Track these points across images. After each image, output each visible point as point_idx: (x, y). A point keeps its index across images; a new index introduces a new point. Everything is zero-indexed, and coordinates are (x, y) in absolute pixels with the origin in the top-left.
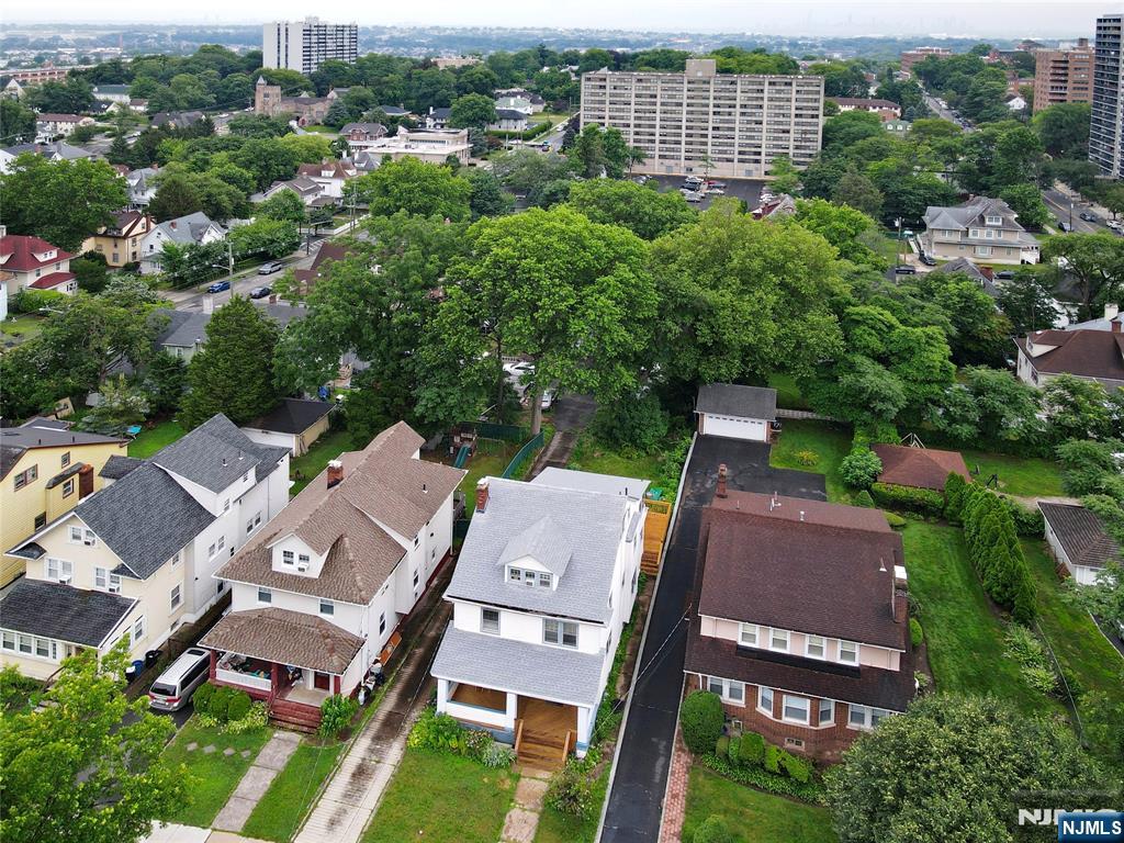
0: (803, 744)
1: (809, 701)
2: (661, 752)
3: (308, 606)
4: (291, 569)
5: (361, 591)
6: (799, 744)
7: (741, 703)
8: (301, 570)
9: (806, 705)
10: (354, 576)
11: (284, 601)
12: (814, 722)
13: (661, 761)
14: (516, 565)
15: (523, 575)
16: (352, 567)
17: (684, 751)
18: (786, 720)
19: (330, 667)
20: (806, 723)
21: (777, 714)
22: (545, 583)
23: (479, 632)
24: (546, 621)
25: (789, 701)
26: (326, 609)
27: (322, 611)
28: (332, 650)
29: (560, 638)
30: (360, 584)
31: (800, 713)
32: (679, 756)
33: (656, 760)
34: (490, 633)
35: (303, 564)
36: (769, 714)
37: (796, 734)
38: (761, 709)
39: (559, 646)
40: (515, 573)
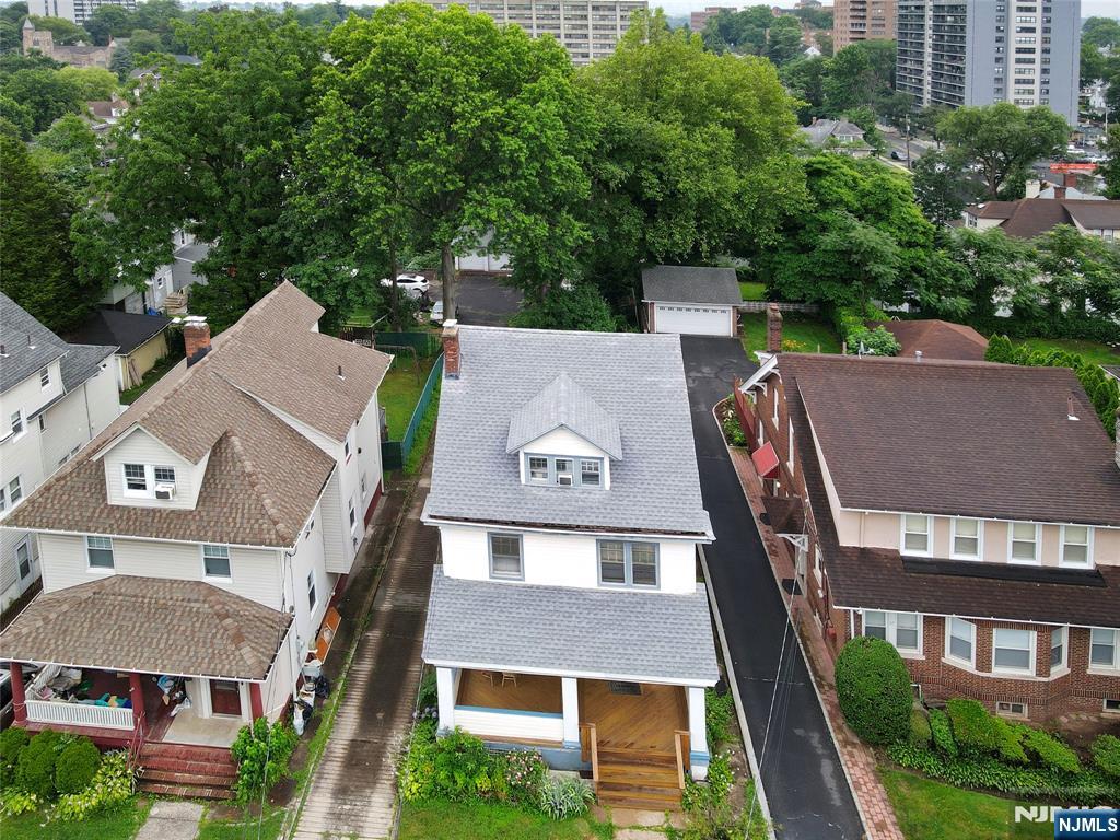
0: (1025, 709)
1: (1034, 635)
2: (820, 751)
3: (183, 565)
4: (144, 498)
5: (275, 523)
6: (1017, 709)
7: (916, 653)
8: (162, 495)
9: (1028, 641)
10: (259, 499)
11: (136, 561)
12: (1043, 669)
13: (827, 768)
14: (540, 449)
15: (552, 464)
16: (253, 485)
17: (854, 745)
18: (999, 671)
19: (238, 666)
20: (1029, 673)
21: (984, 663)
22: (591, 477)
23: (486, 577)
24: (602, 544)
25: (1002, 639)
26: (217, 566)
27: (208, 572)
28: (238, 638)
29: (629, 573)
30: (272, 511)
31: (1019, 658)
32: (851, 755)
33: (820, 766)
34: (507, 578)
35: (164, 487)
36: (969, 666)
37: (1012, 693)
38: (950, 659)
39: (628, 587)
40: (538, 463)
